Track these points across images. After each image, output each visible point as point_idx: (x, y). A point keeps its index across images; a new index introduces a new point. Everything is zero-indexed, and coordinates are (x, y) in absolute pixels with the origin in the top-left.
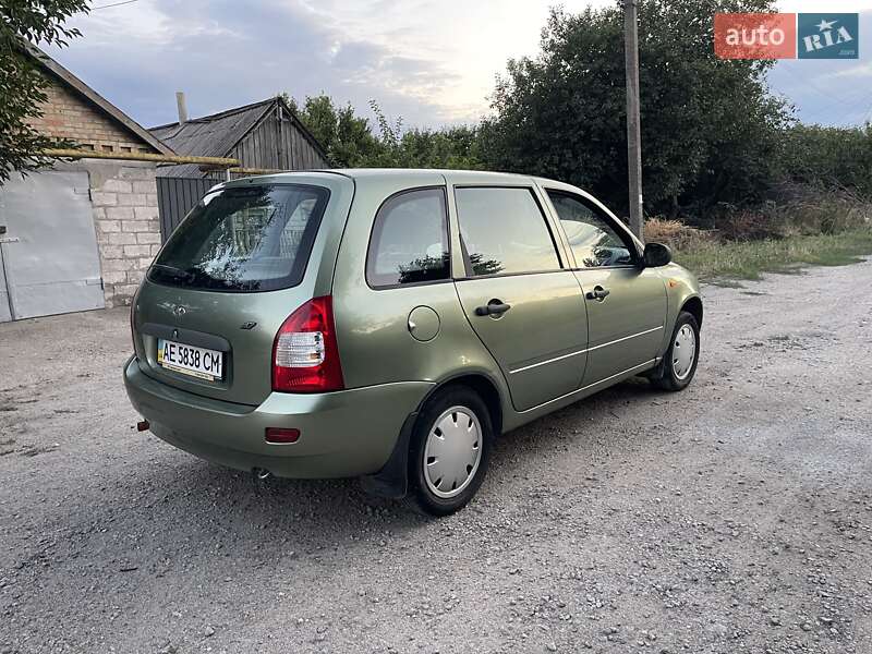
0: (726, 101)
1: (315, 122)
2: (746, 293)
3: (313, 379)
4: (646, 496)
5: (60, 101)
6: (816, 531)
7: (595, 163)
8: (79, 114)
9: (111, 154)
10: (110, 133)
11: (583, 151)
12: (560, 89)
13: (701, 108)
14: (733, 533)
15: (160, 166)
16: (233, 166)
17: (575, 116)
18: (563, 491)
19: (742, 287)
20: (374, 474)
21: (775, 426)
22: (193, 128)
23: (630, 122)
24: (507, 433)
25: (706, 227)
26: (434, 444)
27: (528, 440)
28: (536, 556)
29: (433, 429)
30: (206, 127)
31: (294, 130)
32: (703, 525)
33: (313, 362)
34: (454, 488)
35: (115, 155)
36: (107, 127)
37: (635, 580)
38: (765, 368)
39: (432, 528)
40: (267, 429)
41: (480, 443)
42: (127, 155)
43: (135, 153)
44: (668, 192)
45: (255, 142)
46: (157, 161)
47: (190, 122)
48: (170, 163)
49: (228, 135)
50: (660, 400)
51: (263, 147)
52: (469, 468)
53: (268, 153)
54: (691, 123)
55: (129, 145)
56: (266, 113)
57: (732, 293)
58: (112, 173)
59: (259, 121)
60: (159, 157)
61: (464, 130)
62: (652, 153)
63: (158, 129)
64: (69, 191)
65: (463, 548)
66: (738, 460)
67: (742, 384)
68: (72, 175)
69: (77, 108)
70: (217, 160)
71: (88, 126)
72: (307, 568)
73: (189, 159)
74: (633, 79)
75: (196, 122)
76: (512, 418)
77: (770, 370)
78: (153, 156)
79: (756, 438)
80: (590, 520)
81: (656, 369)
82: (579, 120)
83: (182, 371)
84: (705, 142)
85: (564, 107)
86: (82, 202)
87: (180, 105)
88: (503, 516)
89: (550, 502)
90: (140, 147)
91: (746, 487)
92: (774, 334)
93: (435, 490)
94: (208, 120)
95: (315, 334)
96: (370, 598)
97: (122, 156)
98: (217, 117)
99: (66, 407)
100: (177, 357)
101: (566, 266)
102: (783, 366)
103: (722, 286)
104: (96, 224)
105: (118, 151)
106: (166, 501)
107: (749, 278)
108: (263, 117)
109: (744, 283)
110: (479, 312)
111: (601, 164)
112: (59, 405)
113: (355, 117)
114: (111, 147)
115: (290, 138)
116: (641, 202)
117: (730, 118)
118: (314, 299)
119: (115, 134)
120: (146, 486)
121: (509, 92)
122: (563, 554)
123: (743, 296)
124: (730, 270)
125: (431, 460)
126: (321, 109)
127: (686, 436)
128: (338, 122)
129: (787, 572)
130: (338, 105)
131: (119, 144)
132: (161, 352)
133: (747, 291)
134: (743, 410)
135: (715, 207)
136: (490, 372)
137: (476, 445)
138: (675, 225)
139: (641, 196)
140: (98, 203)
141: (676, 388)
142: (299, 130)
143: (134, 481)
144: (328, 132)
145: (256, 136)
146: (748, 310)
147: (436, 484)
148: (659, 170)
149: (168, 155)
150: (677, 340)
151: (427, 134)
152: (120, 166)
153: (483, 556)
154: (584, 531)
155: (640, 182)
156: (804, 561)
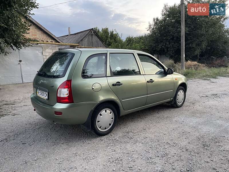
0: (212, 29)
1: (104, 34)
2: (211, 82)
3: (66, 100)
4: (156, 134)
5: (36, 30)
6: (197, 146)
7: (175, 45)
8: (40, 33)
9: (47, 43)
10: (48, 38)
11: (172, 42)
12: (166, 26)
13: (205, 31)
14: (175, 145)
15: (59, 46)
16: (77, 46)
17: (170, 33)
18: (135, 131)
19: (210, 80)
20: (82, 124)
21: (200, 118)
22: (72, 36)
23: (182, 35)
24: (122, 116)
25: (204, 63)
26: (99, 118)
27: (133, 118)
28: (121, 147)
29: (99, 114)
30: (75, 36)
31: (96, 37)
32: (167, 142)
33: (66, 96)
34: (105, 129)
35: (49, 43)
36: (47, 36)
37: (143, 155)
38: (206, 103)
39: (98, 139)
40: (55, 112)
41: (114, 118)
42: (51, 43)
43: (54, 43)
44: (196, 54)
45: (86, 40)
46: (58, 45)
47: (71, 35)
48: (62, 45)
49: (80, 38)
50: (172, 110)
51: (88, 41)
52: (110, 124)
53: (89, 43)
54: (202, 35)
55: (52, 41)
56: (89, 33)
57: (207, 82)
58: (48, 47)
59: (87, 34)
60: (59, 44)
61: (143, 37)
62: (191, 43)
63: (64, 36)
64: (38, 52)
65: (104, 144)
66: (186, 127)
67: (197, 107)
68: (38, 48)
69: (40, 31)
70: (73, 44)
71: (42, 36)
72: (64, 146)
73: (66, 44)
74: (183, 23)
75: (72, 35)
76: (123, 112)
77: (207, 103)
78: (57, 43)
79: (193, 121)
80: (138, 139)
81: (171, 101)
82: (171, 34)
83: (41, 97)
84: (206, 40)
85: (166, 30)
86: (40, 55)
87: (69, 30)
88: (117, 137)
89: (131, 134)
90: (55, 41)
91: (184, 133)
92: (213, 94)
93: (99, 129)
94: (75, 34)
95: (67, 89)
96: (76, 155)
97: (50, 43)
98: (78, 33)
99: (26, 104)
100: (40, 93)
101: (142, 74)
102: (212, 102)
103: (204, 80)
104: (44, 60)
105: (49, 42)
106: (39, 128)
107: (213, 78)
108: (88, 33)
109: (211, 79)
110: (113, 85)
111: (177, 46)
112: (25, 104)
113: (114, 33)
114: (48, 41)
115: (95, 39)
116: (184, 56)
117: (213, 34)
118: (67, 81)
119: (49, 38)
120: (36, 124)
121: (152, 27)
122: (127, 147)
123: (209, 83)
124: (208, 76)
125: (98, 122)
126: (106, 31)
127: (174, 120)
128: (110, 34)
129: (183, 156)
130: (110, 30)
131: (50, 40)
132: (37, 92)
133: (211, 81)
134: (194, 114)
135: (210, 58)
136: (116, 100)
137: (112, 118)
138: (196, 63)
139: (184, 55)
140: (44, 55)
141: (177, 107)
142: (97, 36)
143: (34, 123)
144: (107, 37)
145: (86, 38)
146: (208, 87)
147: (100, 128)
148: (193, 47)
149: (61, 43)
150: (178, 94)
151: (132, 37)
152: (50, 46)
153: (108, 146)
154: (136, 142)
155: (184, 51)
156: (190, 154)
